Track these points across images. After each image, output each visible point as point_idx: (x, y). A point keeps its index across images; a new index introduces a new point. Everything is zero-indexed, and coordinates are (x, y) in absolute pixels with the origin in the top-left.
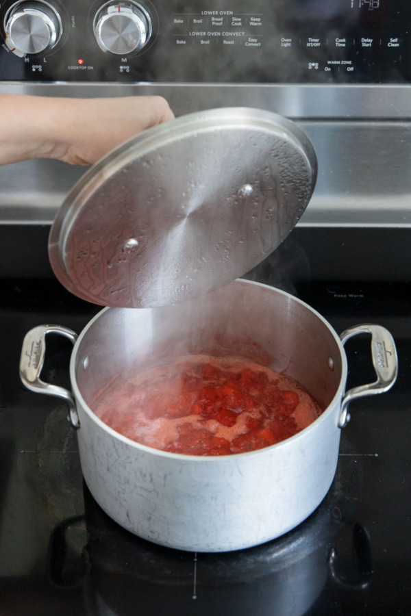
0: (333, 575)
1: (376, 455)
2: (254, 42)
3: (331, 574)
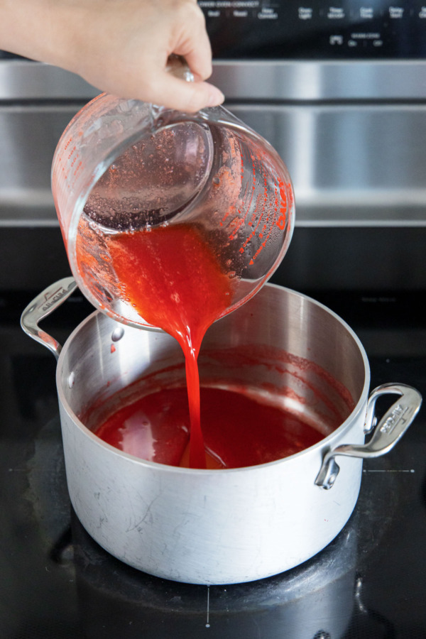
0: (361, 607)
1: (412, 471)
2: (268, 14)
3: (359, 607)
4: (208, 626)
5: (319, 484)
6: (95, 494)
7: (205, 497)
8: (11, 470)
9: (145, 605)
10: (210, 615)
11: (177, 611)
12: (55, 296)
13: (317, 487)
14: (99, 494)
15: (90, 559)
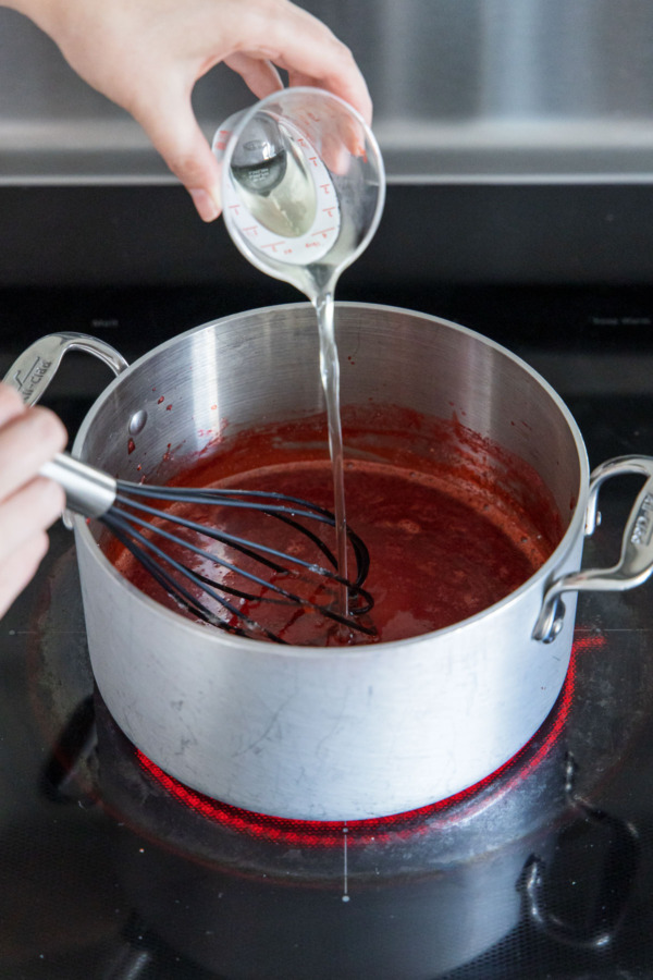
4: (346, 899)
5: (537, 637)
6: (173, 704)
7: (371, 691)
8: (12, 632)
9: (243, 864)
10: (350, 881)
11: (296, 874)
12: (32, 374)
13: (535, 643)
14: (181, 703)
15: (150, 786)
